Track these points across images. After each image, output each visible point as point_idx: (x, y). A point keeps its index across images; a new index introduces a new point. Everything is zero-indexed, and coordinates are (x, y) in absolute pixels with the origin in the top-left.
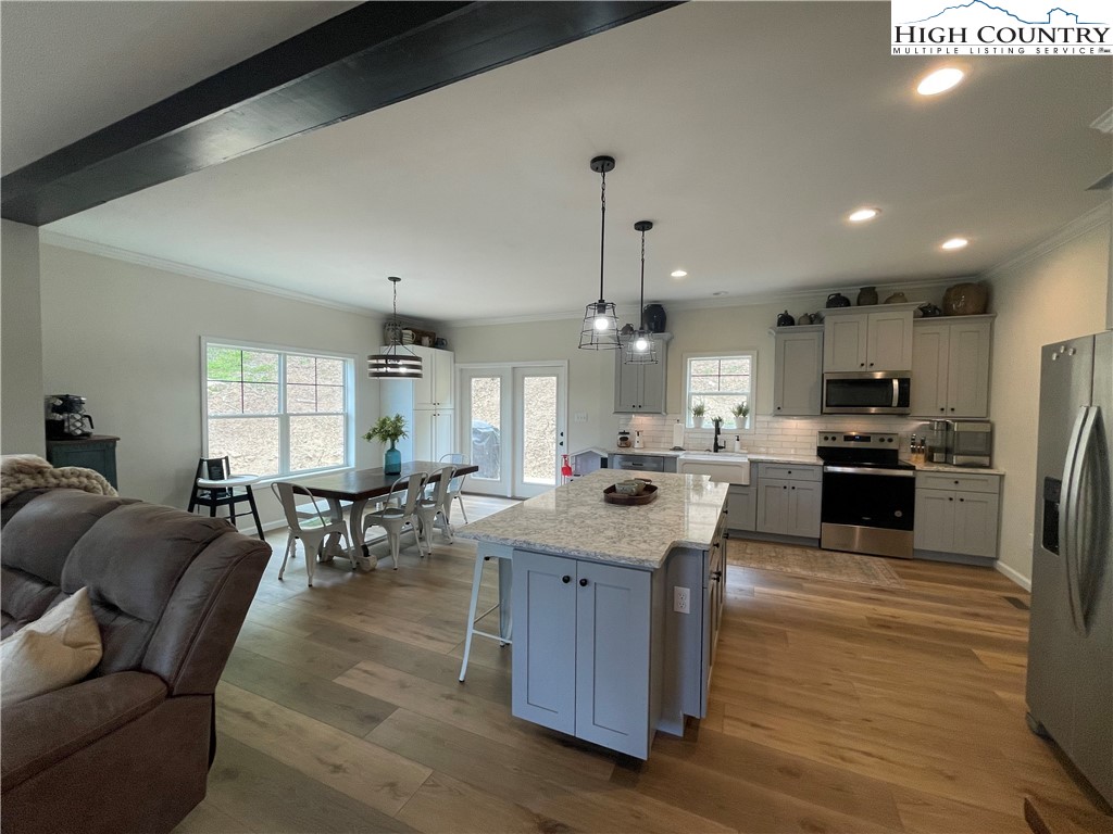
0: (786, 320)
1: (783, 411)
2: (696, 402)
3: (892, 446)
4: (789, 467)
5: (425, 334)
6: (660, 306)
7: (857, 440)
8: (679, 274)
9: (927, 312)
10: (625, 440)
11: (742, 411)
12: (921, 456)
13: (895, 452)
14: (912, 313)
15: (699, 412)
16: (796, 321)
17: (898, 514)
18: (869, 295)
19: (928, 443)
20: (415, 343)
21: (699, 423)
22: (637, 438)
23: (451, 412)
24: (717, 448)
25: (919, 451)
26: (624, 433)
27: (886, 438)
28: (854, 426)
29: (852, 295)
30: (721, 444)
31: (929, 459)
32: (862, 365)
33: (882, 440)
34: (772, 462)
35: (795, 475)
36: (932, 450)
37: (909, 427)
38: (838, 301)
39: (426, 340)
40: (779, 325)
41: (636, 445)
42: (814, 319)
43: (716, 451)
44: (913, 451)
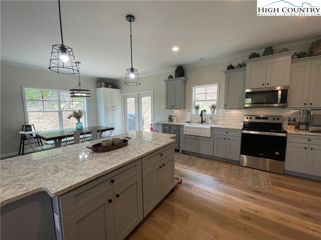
0: (231, 67)
1: (228, 107)
2: (197, 104)
3: (279, 122)
4: (227, 131)
5: (110, 84)
6: (182, 67)
7: (262, 119)
8: (176, 49)
9: (300, 56)
10: (170, 119)
11: (213, 107)
12: (293, 127)
13: (280, 125)
14: (291, 57)
15: (197, 108)
16: (235, 67)
17: (277, 153)
18: (269, 51)
19: (297, 120)
20: (106, 87)
21: (197, 112)
22: (174, 118)
23: (121, 110)
24: (202, 122)
25: (292, 124)
26: (170, 116)
27: (276, 118)
28: (262, 112)
29: (261, 52)
30: (204, 120)
31: (297, 128)
32: (263, 84)
33: (274, 119)
34: (220, 128)
35: (229, 134)
36: (300, 123)
37: (289, 113)
38: (254, 56)
39: (110, 86)
40: (227, 70)
41: (174, 121)
42: (242, 66)
43: (202, 123)
44: (289, 124)
